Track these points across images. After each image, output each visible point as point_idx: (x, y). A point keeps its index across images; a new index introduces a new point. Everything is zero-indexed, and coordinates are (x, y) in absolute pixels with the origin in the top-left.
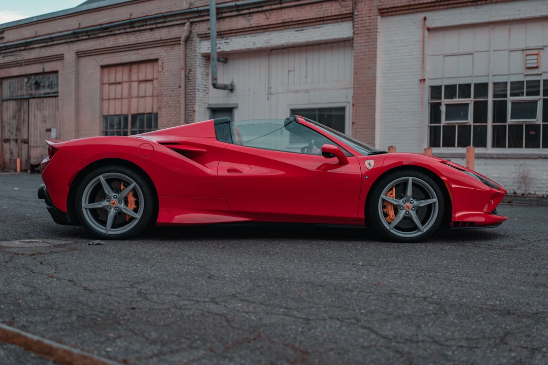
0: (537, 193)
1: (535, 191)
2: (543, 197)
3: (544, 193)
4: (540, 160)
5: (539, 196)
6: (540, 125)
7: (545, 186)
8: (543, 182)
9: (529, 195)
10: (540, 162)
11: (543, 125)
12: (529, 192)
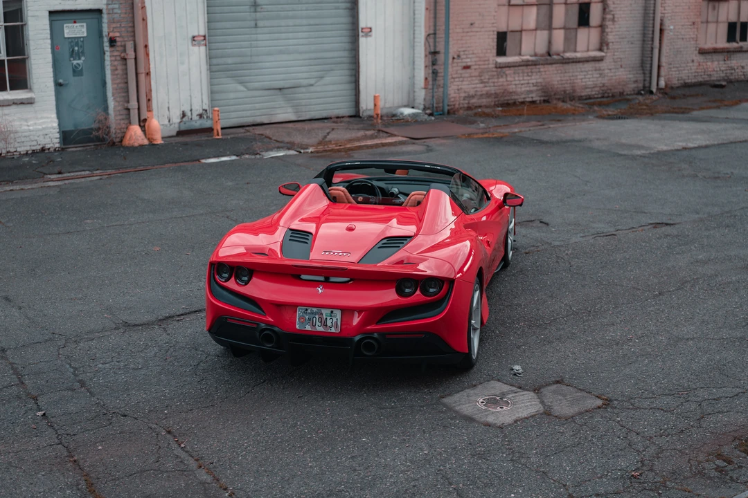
0: (19, 150)
1: (16, 148)
2: (27, 153)
3: (28, 148)
4: (14, 107)
5: (22, 153)
6: (4, 61)
7: (28, 139)
8: (24, 134)
9: (9, 154)
10: (13, 109)
11: (8, 60)
12: (8, 150)
